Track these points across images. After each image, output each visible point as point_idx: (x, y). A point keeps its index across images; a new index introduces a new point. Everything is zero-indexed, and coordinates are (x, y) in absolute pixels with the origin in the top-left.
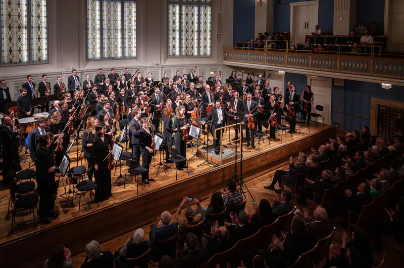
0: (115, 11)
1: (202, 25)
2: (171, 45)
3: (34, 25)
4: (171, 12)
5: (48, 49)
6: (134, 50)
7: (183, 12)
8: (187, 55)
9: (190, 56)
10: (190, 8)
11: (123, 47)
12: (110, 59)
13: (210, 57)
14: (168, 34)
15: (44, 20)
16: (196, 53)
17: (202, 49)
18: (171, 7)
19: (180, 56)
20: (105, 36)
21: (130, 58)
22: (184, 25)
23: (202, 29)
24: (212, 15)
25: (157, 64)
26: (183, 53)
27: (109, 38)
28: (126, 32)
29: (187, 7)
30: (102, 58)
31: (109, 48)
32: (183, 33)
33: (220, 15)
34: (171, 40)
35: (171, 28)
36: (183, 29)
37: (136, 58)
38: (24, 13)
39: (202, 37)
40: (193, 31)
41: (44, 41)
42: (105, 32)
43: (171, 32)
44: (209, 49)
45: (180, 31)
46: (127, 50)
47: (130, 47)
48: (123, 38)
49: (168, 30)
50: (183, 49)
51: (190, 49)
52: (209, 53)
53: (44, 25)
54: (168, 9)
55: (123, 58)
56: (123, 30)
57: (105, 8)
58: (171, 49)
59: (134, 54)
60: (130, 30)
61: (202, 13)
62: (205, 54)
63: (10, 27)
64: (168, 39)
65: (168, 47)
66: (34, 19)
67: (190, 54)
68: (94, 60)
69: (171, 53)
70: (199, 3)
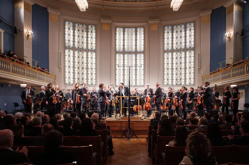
0: (132, 60)
1: (188, 64)
2: (166, 78)
3: (89, 67)
4: (166, 57)
5: (96, 79)
6: (143, 81)
7: (174, 57)
8: (177, 84)
9: (178, 85)
11: (136, 80)
13: (193, 85)
14: (164, 71)
15: (94, 65)
16: (183, 83)
17: (187, 80)
18: (166, 54)
19: (172, 85)
20: (126, 74)
21: (140, 86)
22: (174, 65)
23: (188, 67)
24: (194, 56)
26: (174, 83)
28: (138, 71)
29: (177, 53)
32: (174, 70)
34: (166, 75)
35: (166, 67)
36: (174, 67)
38: (85, 62)
40: (181, 69)
41: (94, 75)
42: (126, 71)
43: (166, 70)
44: (192, 80)
45: (172, 69)
46: (138, 81)
47: (140, 80)
48: (136, 75)
49: (164, 69)
50: (174, 81)
51: (179, 80)
53: (94, 67)
54: (164, 56)
55: (136, 86)
56: (136, 70)
57: (126, 58)
58: (166, 81)
59: (142, 84)
60: (140, 70)
61: (188, 56)
62: (190, 84)
63: (79, 68)
64: (164, 74)
65: (164, 79)
66: (89, 65)
69: (165, 83)
70: (185, 50)
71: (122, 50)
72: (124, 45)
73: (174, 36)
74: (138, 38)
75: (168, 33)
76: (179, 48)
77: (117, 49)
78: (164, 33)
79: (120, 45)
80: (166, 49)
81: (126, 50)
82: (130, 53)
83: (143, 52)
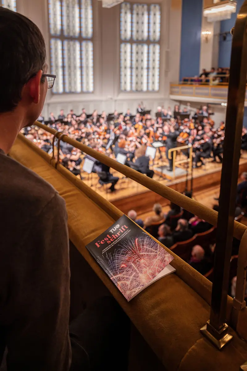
0: (75, 50)
1: (151, 62)
2: (123, 81)
4: (122, 50)
6: (91, 85)
7: (134, 51)
8: (137, 90)
9: (139, 91)
10: (140, 46)
11: (82, 83)
12: (71, 93)
13: (158, 92)
14: (120, 71)
16: (145, 89)
17: (150, 84)
18: (123, 46)
19: (131, 91)
20: (67, 73)
22: (134, 62)
23: (151, 66)
24: (161, 53)
25: (111, 99)
26: (134, 89)
27: (70, 75)
28: (84, 69)
29: (137, 46)
30: (64, 93)
31: (70, 84)
32: (134, 70)
33: (167, 53)
34: (123, 77)
35: (123, 66)
36: (134, 66)
37: (93, 93)
39: (151, 74)
40: (142, 68)
42: (66, 69)
43: (123, 69)
44: (157, 85)
45: (131, 68)
46: (85, 85)
47: (88, 83)
48: (82, 75)
49: (120, 68)
50: (134, 85)
51: (139, 85)
52: (156, 88)
54: (120, 48)
55: (82, 92)
56: (81, 67)
57: (66, 48)
58: (123, 84)
59: (91, 89)
60: (87, 67)
61: (151, 51)
62: (153, 90)
64: (120, 75)
65: (120, 83)
67: (139, 89)
68: (58, 94)
69: (123, 89)
70: (148, 42)
71: (59, 33)
72: (62, 25)
73: (135, 20)
74: (83, 16)
75: (126, 13)
76: (140, 39)
77: (52, 32)
78: (120, 13)
79: (55, 25)
80: (123, 38)
81: (66, 34)
82: (71, 39)
83: (92, 39)
